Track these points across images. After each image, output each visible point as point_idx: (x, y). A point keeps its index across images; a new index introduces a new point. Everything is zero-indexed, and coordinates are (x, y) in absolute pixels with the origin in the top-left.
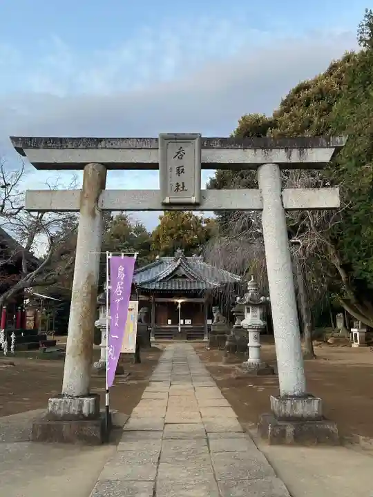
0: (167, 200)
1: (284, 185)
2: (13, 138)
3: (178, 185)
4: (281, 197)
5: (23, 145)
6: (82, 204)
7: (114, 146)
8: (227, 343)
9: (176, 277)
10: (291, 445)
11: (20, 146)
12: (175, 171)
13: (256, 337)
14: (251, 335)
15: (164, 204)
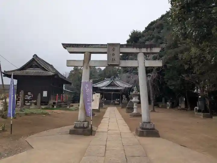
2: (62, 44)
3: (113, 59)
4: (144, 63)
5: (66, 46)
6: (84, 64)
8: (127, 106)
12: (112, 55)
13: (136, 105)
14: (135, 104)
15: (108, 65)
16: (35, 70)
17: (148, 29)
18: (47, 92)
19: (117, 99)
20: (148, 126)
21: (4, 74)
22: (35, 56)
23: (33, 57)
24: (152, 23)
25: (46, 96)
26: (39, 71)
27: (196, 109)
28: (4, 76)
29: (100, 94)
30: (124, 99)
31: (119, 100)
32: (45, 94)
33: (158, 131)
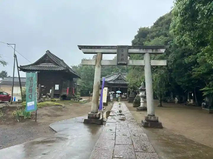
0: (119, 63)
1: (151, 59)
2: (78, 46)
3: (122, 59)
4: (150, 62)
5: (81, 47)
6: (96, 63)
7: (105, 48)
8: (134, 101)
9: (119, 79)
11: (80, 48)
12: (121, 55)
13: (143, 99)
14: (141, 99)
15: (118, 64)
16: (48, 65)
17: (156, 24)
18: (58, 85)
19: (124, 93)
20: (152, 119)
21: (20, 68)
22: (48, 51)
23: (46, 53)
24: (161, 19)
25: (58, 89)
26: (52, 66)
27: (204, 104)
28: (20, 70)
29: (107, 88)
30: (132, 94)
31: (126, 94)
32: (57, 87)
33: (161, 123)
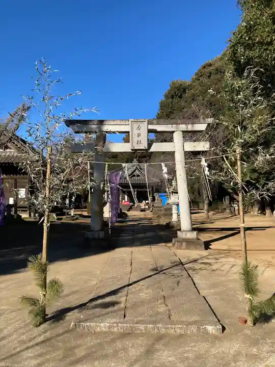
4: (183, 146)
9: (134, 176)
10: (184, 249)
11: (68, 123)
12: (137, 135)
13: (175, 209)
15: (132, 150)
18: (24, 190)
25: (24, 197)
32: (22, 193)
